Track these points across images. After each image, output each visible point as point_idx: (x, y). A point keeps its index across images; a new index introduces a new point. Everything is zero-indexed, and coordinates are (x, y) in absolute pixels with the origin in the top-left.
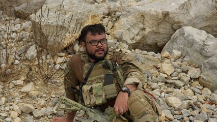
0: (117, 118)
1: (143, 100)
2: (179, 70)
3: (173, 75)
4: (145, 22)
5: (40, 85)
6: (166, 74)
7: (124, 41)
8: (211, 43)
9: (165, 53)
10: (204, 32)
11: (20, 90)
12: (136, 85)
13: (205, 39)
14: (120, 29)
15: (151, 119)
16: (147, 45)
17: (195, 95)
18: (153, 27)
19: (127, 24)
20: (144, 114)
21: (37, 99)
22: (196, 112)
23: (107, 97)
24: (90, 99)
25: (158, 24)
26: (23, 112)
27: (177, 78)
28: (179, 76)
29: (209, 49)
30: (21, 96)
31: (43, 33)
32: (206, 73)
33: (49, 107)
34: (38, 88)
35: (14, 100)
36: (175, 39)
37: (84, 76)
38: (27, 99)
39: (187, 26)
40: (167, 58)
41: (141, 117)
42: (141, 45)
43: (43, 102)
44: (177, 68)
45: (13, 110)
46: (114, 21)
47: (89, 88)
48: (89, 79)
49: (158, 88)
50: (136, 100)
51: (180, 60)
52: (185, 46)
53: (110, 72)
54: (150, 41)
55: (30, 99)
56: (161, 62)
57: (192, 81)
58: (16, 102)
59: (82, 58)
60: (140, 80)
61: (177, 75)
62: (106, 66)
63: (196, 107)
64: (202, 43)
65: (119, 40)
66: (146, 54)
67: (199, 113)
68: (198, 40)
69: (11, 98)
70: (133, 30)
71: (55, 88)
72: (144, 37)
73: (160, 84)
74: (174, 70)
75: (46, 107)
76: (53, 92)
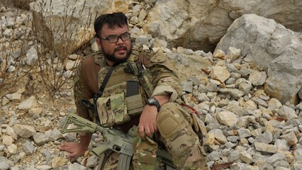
0: (143, 141)
1: (177, 116)
2: (237, 75)
3: (228, 82)
4: (191, 10)
5: (44, 100)
6: (219, 80)
7: (162, 36)
8: (281, 36)
9: (219, 52)
10: (272, 21)
11: (17, 107)
12: (169, 95)
13: (273, 31)
14: (157, 19)
15: (189, 141)
16: (195, 41)
17: (258, 108)
18: (202, 16)
19: (166, 12)
20: (179, 134)
21: (40, 118)
22: (257, 132)
23: (131, 113)
24: (108, 117)
25: (209, 12)
26: (20, 137)
27: (233, 85)
28: (237, 83)
29: (278, 45)
30: (18, 115)
31: (48, 28)
32: (273, 78)
33: (55, 129)
34: (41, 103)
35: (8, 120)
36: (233, 32)
37: (100, 85)
38: (27, 119)
39: (250, 13)
40: (221, 58)
41: (174, 139)
42: (186, 42)
43: (47, 122)
44: (235, 71)
45: (6, 134)
46: (149, 9)
47: (106, 100)
48: (106, 89)
49: (207, 100)
50: (167, 116)
51: (239, 60)
52: (246, 41)
53: (134, 78)
54: (198, 36)
55: (30, 119)
56: (213, 64)
57: (255, 89)
58: (11, 124)
59: (96, 60)
60: (175, 89)
61: (234, 82)
62: (129, 71)
63: (258, 125)
64: (268, 37)
65: (156, 34)
66: (191, 54)
67: (263, 133)
68: (263, 33)
69: (4, 118)
70: (175, 21)
71: (64, 104)
72: (189, 31)
73: (210, 94)
74: (229, 75)
75: (52, 129)
76: (63, 108)
